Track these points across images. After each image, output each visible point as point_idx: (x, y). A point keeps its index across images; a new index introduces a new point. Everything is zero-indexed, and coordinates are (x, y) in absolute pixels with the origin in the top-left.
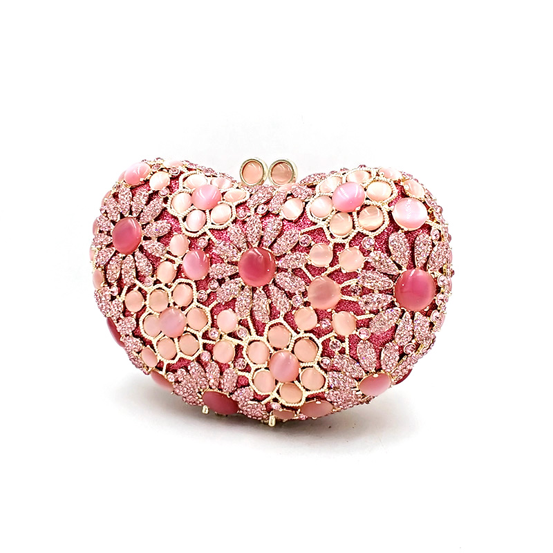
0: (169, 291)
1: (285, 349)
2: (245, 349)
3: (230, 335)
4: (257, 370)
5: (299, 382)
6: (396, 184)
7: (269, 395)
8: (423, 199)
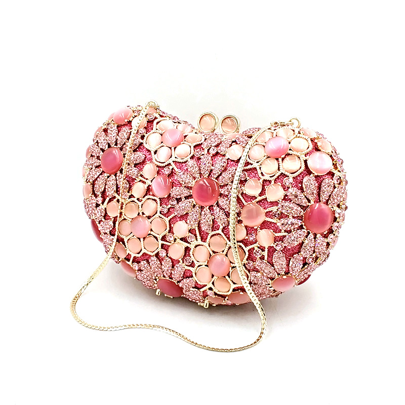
0: (140, 204)
1: (221, 253)
2: (191, 251)
3: (182, 239)
4: (199, 266)
5: (229, 277)
6: (312, 140)
7: (206, 285)
8: (330, 153)
